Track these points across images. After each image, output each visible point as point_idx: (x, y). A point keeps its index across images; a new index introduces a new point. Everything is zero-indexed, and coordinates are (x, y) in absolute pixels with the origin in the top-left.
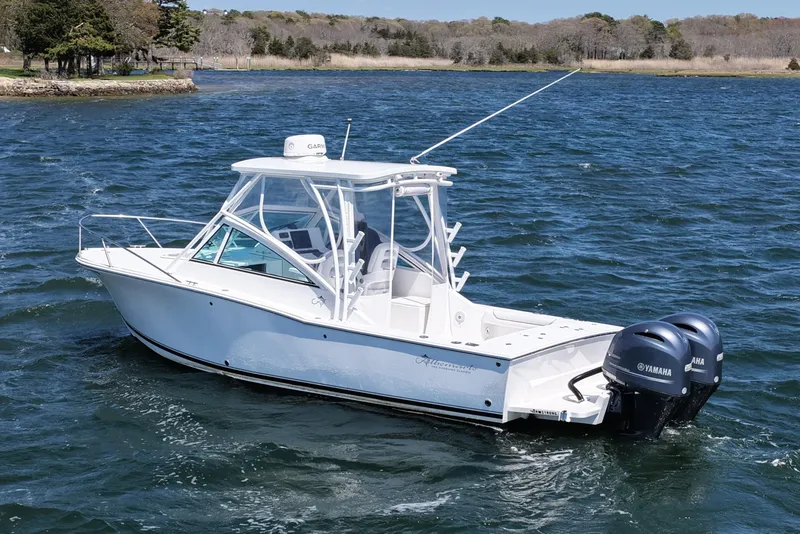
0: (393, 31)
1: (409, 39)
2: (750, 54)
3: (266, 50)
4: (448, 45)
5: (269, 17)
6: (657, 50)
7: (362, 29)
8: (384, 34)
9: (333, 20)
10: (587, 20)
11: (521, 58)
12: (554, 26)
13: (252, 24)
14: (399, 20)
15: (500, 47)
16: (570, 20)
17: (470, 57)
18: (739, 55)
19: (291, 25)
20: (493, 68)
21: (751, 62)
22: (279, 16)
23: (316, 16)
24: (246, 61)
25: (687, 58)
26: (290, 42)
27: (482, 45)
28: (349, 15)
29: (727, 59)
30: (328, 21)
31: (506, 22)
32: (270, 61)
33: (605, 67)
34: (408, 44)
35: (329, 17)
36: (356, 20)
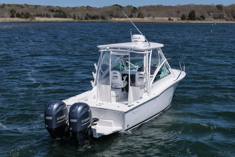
0: (55, 10)
1: (60, 12)
2: (160, 16)
3: (15, 16)
4: (72, 14)
5: (16, 6)
6: (134, 15)
7: (45, 9)
8: (52, 11)
9: (36, 7)
10: (114, 7)
11: (94, 18)
12: (105, 8)
13: (10, 8)
14: (57, 7)
15: (87, 15)
16: (109, 7)
17: (79, 18)
18: (157, 17)
19: (23, 8)
20: (86, 21)
21: (161, 18)
22: (19, 5)
23: (31, 6)
24: (9, 19)
25: (143, 17)
26: (22, 13)
27: (82, 14)
28: (41, 5)
29: (153, 18)
30: (34, 7)
31: (90, 7)
32: (16, 19)
33: (118, 20)
34: (60, 14)
35: (35, 6)
36: (44, 7)
